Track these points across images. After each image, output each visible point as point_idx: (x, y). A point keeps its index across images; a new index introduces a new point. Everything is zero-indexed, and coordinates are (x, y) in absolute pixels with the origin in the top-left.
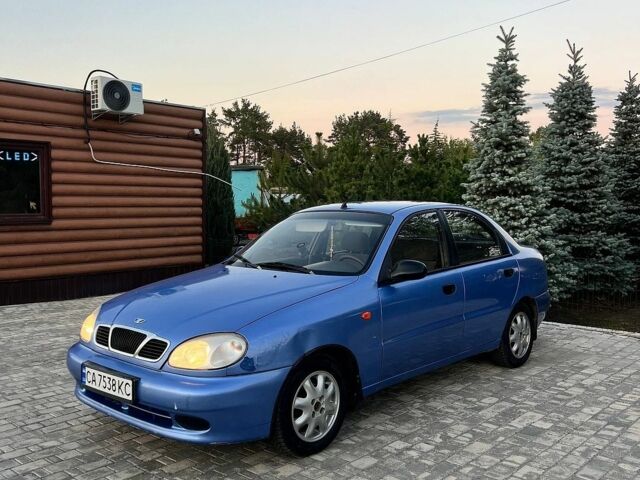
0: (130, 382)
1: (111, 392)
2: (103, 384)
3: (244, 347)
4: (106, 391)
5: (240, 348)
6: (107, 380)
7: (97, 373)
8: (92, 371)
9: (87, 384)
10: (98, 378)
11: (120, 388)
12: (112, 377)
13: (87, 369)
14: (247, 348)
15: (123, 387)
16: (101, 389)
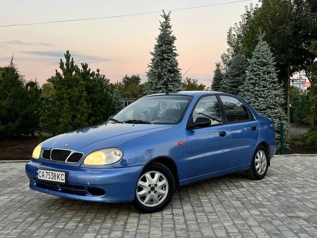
0: (64, 173)
1: (53, 180)
2: (48, 176)
3: (122, 155)
4: (51, 180)
5: (119, 155)
6: (51, 174)
7: (45, 171)
8: (42, 171)
9: (39, 178)
10: (45, 174)
11: (58, 177)
12: (54, 172)
13: (39, 170)
14: (123, 155)
15: (60, 177)
16: (48, 179)
